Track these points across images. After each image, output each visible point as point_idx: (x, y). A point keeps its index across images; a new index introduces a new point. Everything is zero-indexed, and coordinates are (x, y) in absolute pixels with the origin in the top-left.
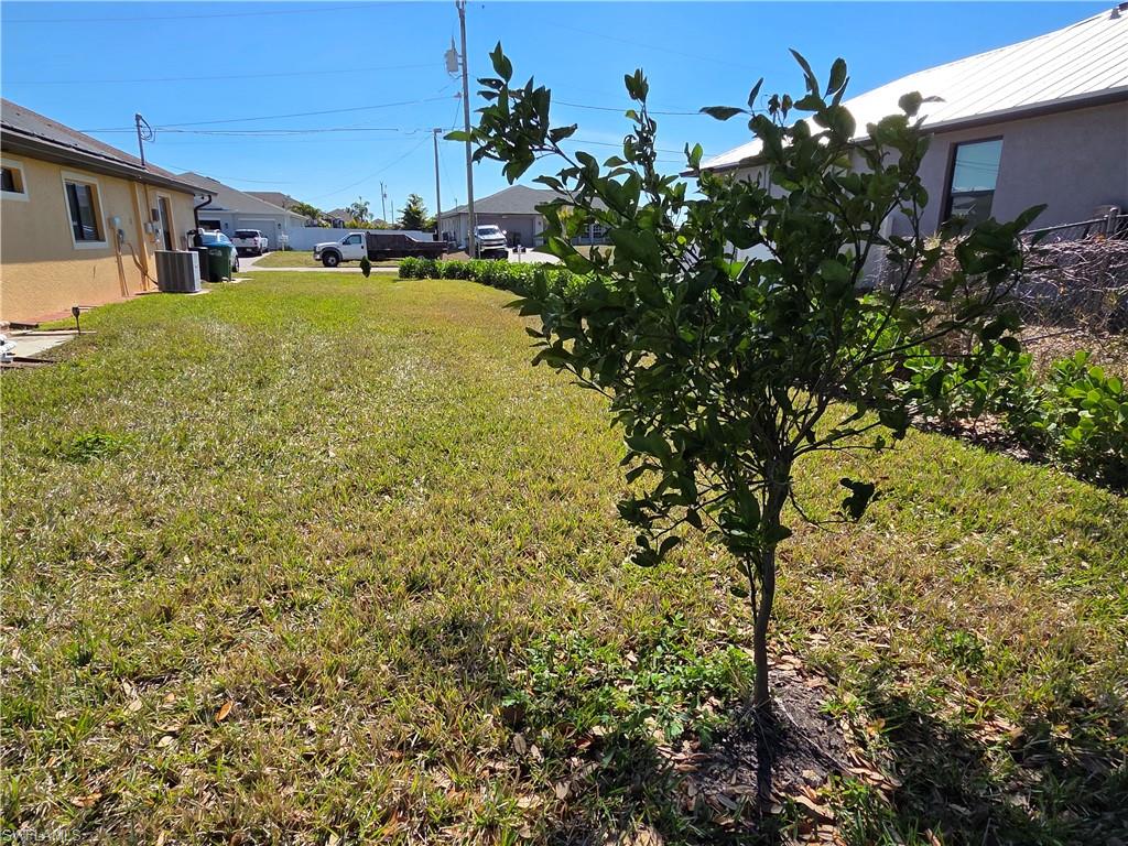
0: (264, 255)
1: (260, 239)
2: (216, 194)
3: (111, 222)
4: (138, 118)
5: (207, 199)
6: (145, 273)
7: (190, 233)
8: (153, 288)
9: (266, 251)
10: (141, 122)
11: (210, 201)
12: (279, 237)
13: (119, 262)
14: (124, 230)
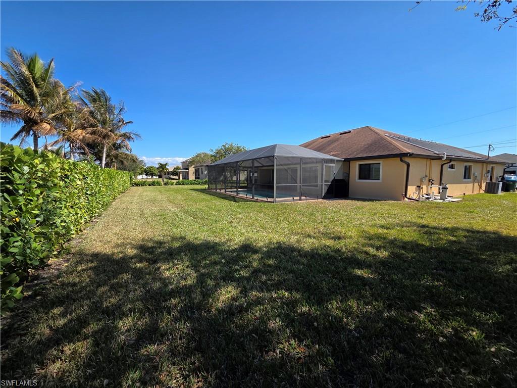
3: (474, 174)
4: (490, 145)
6: (481, 188)
7: (500, 176)
8: (483, 192)
10: (491, 147)
13: (473, 185)
14: (477, 176)
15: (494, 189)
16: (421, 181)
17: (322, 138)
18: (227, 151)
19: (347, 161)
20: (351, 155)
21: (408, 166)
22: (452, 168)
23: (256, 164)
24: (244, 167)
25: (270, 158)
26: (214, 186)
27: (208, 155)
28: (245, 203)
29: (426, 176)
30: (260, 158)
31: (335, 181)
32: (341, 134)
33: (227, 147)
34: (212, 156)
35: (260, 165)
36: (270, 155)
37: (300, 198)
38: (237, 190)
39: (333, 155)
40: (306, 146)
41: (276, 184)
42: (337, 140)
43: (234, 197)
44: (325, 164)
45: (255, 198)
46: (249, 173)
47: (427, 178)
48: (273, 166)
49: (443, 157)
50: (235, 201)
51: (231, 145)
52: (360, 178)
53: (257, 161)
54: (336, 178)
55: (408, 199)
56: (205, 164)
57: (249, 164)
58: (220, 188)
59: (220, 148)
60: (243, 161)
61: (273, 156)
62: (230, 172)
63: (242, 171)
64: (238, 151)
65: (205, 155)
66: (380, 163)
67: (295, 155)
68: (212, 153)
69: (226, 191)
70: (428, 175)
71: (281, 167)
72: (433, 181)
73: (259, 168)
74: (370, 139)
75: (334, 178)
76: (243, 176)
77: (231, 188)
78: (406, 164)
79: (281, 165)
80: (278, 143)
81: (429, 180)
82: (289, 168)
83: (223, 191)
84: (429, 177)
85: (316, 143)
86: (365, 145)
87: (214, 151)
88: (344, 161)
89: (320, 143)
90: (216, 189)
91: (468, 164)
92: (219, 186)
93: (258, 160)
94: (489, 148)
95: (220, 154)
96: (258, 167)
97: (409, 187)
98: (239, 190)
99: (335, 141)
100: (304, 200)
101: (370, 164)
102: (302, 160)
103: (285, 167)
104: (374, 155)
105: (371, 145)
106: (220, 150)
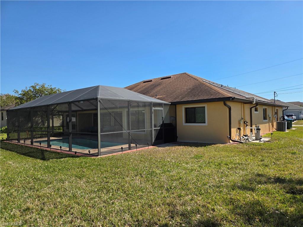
0: (295, 121)
1: (294, 117)
2: (289, 107)
3: (269, 115)
4: (275, 92)
5: (286, 108)
6: (273, 127)
7: (282, 117)
8: (274, 130)
9: (295, 120)
10: (275, 93)
11: (287, 108)
12: (300, 116)
13: (269, 124)
14: (271, 117)
15: (283, 128)
16: (239, 123)
17: (144, 82)
18: (37, 92)
19: (174, 105)
20: (176, 98)
21: (230, 109)
22: (256, 111)
23: (74, 108)
24: (59, 112)
25: (91, 101)
26: (15, 135)
27: (12, 97)
28: (58, 160)
29: (242, 119)
30: (79, 101)
31: (163, 125)
32: (162, 79)
33: (37, 88)
34: (16, 98)
35: (80, 109)
36: (92, 97)
37: (129, 146)
38: (49, 139)
39: (158, 99)
40: (131, 88)
41: (101, 132)
42: (159, 84)
43: (43, 151)
44: (153, 108)
45: (74, 150)
46: (65, 118)
47: (243, 120)
48: (97, 109)
49: (253, 101)
50: (43, 159)
51: (43, 86)
52: (187, 122)
53: (74, 104)
54: (164, 123)
55: (233, 141)
56: (7, 108)
57: (65, 108)
58: (24, 137)
59: (28, 89)
60: (58, 104)
61: (97, 99)
62: (42, 117)
63: (56, 116)
64: (52, 92)
65: (8, 97)
66: (205, 107)
67: (121, 98)
68: (17, 95)
69: (32, 143)
70: (243, 117)
71: (106, 111)
72: (247, 122)
73: (78, 113)
74: (190, 85)
75: (163, 122)
76: (57, 122)
77: (40, 137)
78: (228, 107)
79: (106, 109)
80: (100, 85)
81: (244, 122)
82: (113, 112)
83: (28, 142)
84: (244, 120)
85: (139, 87)
86: (187, 89)
87: (20, 92)
88: (171, 105)
89: (143, 87)
90: (19, 140)
91: (264, 107)
92: (23, 135)
93: (77, 103)
94: (274, 94)
95: (27, 96)
96: (76, 111)
97: (232, 129)
98: (51, 138)
99: (158, 85)
100: (134, 148)
101: (195, 108)
102: (129, 104)
103: (110, 111)
104: (199, 99)
105: (193, 89)
106: (28, 92)
